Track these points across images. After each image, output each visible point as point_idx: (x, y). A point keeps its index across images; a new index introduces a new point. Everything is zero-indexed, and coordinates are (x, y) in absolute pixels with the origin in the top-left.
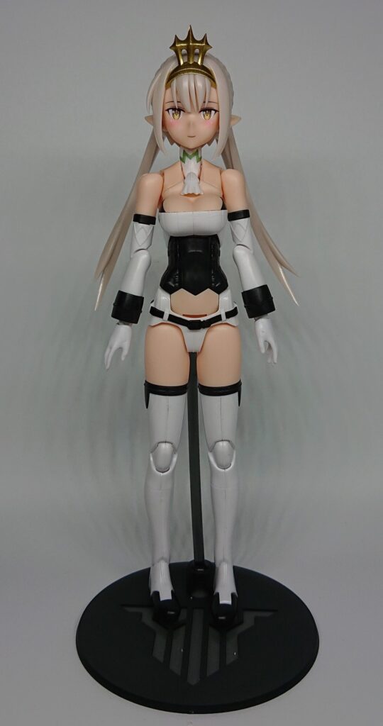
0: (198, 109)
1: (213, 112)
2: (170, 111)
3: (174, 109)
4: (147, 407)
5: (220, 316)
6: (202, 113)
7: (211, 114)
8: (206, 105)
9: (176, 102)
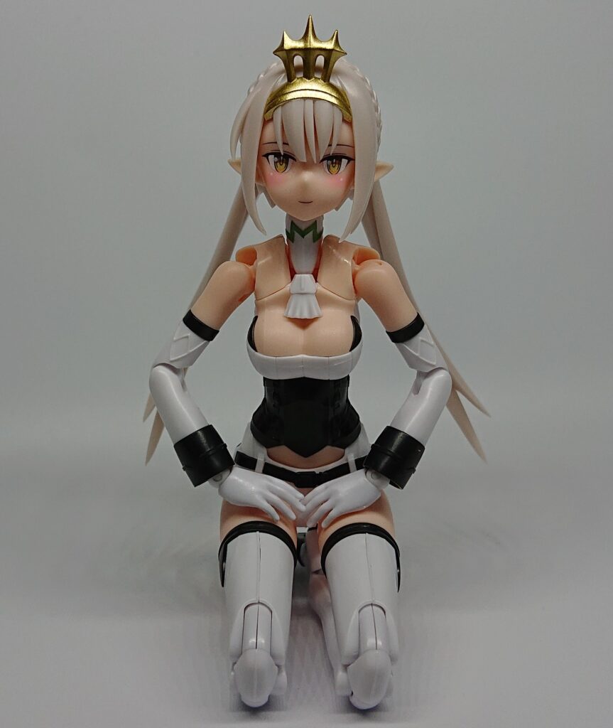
0: (318, 156)
1: (344, 161)
2: (271, 157)
3: (277, 154)
4: (223, 586)
5: (347, 465)
6: (325, 162)
7: (340, 164)
8: (333, 150)
9: (280, 143)
